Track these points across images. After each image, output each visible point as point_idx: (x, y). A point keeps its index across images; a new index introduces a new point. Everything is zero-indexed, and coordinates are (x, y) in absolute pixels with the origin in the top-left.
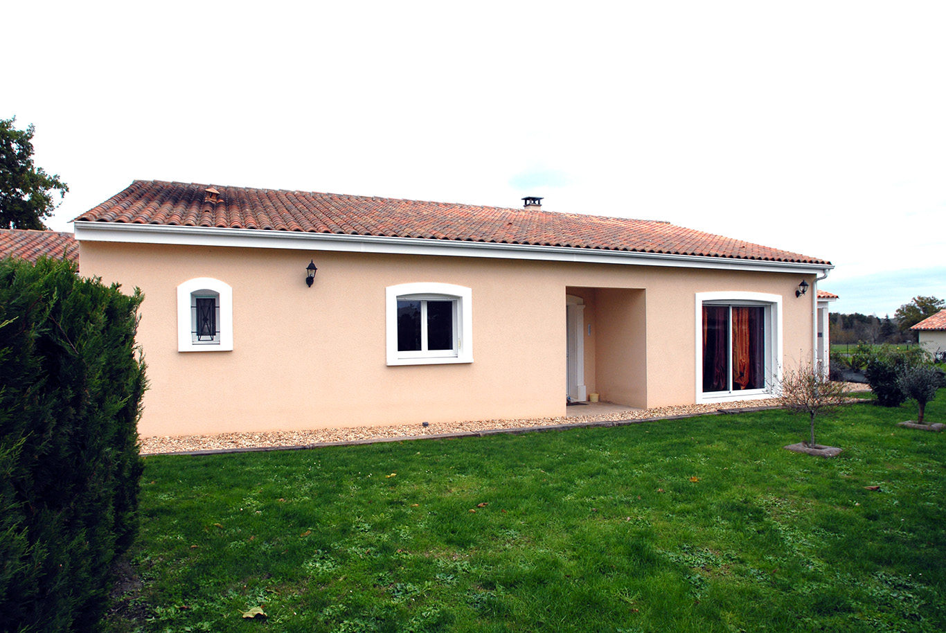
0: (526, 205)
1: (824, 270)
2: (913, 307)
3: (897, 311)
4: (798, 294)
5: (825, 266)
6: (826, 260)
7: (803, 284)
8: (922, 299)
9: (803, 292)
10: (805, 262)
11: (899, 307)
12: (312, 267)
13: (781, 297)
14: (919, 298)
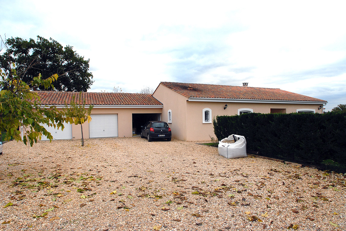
0: (243, 85)
1: (325, 103)
2: (338, 108)
3: (332, 110)
4: (319, 109)
5: (326, 102)
6: (326, 101)
7: (320, 107)
8: (341, 105)
9: (320, 109)
10: (321, 101)
11: (333, 108)
12: (226, 105)
13: (315, 110)
14: (340, 105)
